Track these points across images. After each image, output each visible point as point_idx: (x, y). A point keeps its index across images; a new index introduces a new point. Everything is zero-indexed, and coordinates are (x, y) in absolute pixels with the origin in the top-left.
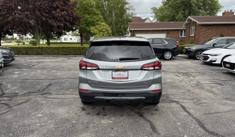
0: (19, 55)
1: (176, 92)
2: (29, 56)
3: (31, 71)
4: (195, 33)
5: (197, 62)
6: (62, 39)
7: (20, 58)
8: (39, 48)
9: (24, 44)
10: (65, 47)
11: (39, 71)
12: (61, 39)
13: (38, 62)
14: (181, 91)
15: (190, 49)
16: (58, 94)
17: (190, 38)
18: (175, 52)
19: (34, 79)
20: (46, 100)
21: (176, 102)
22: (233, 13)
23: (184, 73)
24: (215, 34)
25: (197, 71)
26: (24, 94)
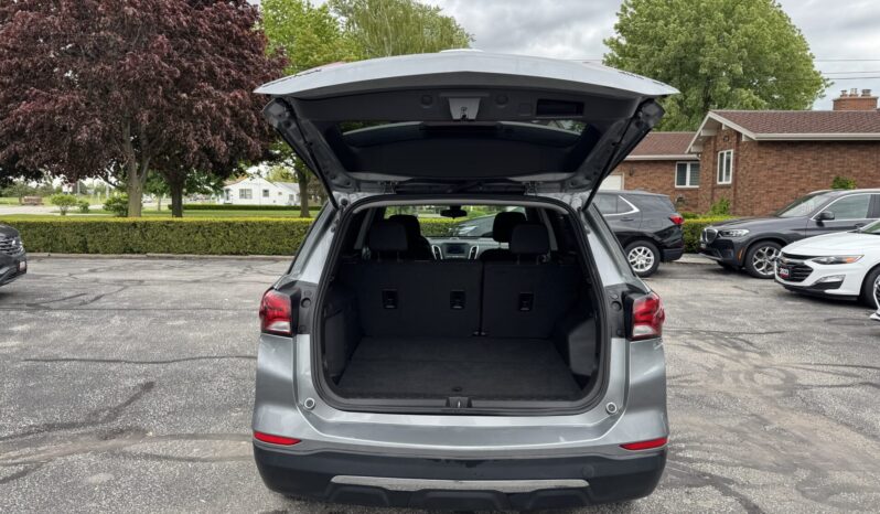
0: (53, 255)
1: (704, 427)
2: (90, 258)
3: (83, 323)
4: (735, 175)
5: (761, 287)
6: (231, 193)
7: (57, 266)
8: (134, 225)
9: (85, 209)
10: (234, 223)
11: (116, 320)
12: (228, 191)
13: (120, 282)
14: (724, 423)
15: (728, 233)
16: (174, 437)
17: (718, 192)
18: (669, 245)
19: (84, 360)
20: (114, 470)
21: (716, 482)
22: (875, 99)
23: (718, 336)
24: (812, 176)
25: (769, 328)
26: (23, 435)
